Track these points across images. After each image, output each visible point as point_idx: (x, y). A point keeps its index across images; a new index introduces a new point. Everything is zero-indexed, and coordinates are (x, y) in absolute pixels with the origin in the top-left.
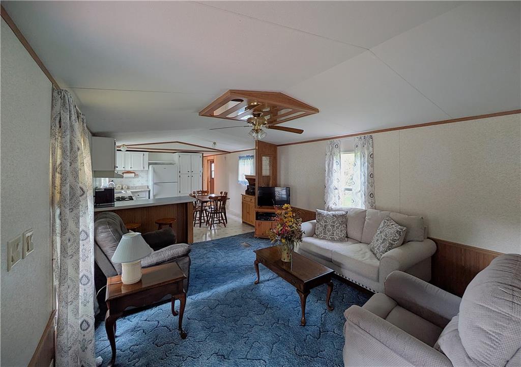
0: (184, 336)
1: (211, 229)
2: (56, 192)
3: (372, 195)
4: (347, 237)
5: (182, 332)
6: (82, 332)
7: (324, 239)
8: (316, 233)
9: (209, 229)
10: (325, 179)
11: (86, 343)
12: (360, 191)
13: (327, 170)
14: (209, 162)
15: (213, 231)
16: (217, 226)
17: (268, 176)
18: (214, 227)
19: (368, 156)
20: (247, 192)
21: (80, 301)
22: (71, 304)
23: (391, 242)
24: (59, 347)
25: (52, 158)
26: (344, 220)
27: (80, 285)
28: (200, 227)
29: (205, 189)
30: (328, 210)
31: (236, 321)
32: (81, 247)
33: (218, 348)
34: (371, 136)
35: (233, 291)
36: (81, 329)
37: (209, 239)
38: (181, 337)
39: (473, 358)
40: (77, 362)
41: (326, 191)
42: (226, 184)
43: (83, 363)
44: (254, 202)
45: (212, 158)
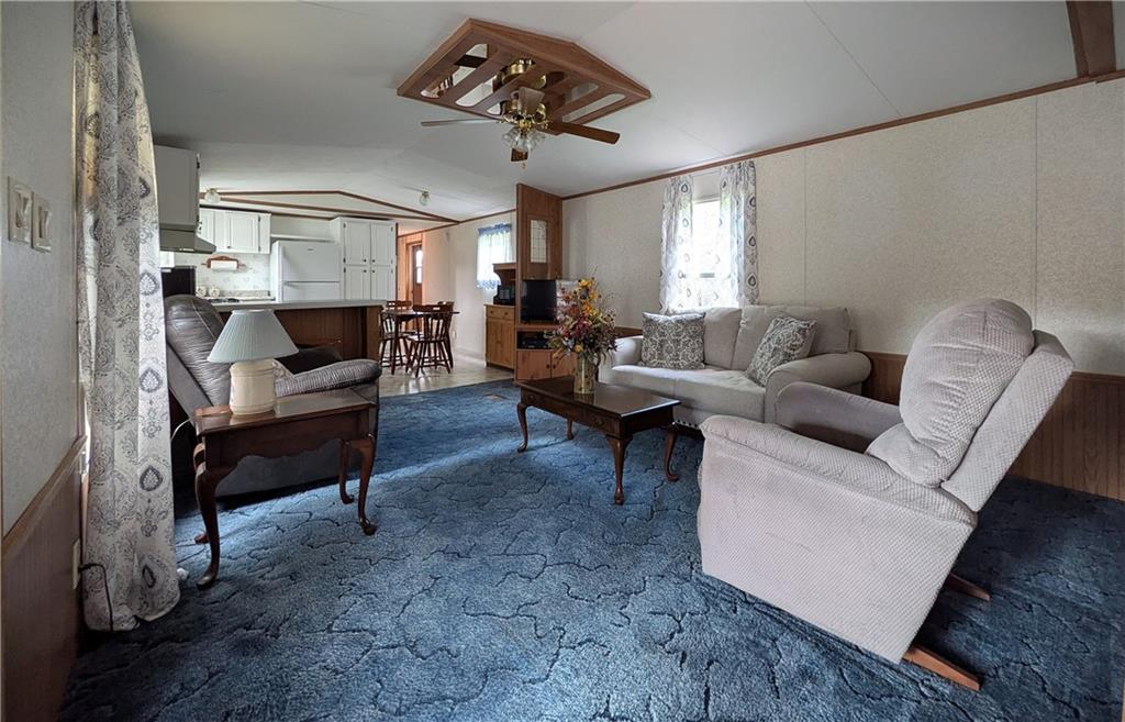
0: (369, 530)
1: (417, 375)
2: (86, 175)
3: (752, 281)
4: (703, 362)
5: (364, 521)
6: (145, 493)
7: (660, 366)
8: (644, 359)
9: (414, 376)
10: (660, 258)
11: (154, 517)
12: (730, 276)
13: (664, 241)
14: (410, 248)
15: (422, 380)
16: (430, 371)
17: (542, 264)
18: (423, 372)
19: (746, 203)
20: (497, 300)
21: (140, 427)
22: (119, 428)
23: (789, 351)
24: (95, 509)
25: (77, 96)
26: (699, 328)
27: (140, 391)
28: (393, 373)
29: (402, 298)
30: (667, 313)
31: (481, 506)
32: (142, 309)
33: (445, 544)
34: (752, 162)
35: (471, 463)
36: (143, 487)
37: (413, 391)
38: (365, 531)
39: (923, 439)
40: (133, 560)
41: (662, 283)
42: (451, 288)
43: (147, 561)
44: (512, 318)
45: (417, 238)
